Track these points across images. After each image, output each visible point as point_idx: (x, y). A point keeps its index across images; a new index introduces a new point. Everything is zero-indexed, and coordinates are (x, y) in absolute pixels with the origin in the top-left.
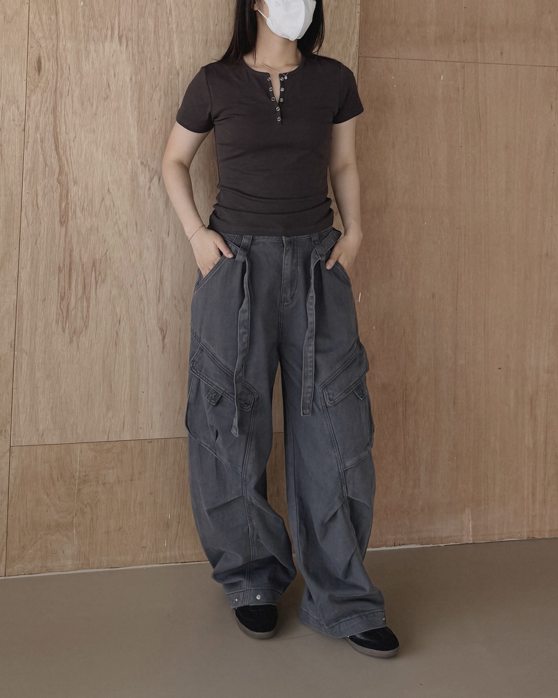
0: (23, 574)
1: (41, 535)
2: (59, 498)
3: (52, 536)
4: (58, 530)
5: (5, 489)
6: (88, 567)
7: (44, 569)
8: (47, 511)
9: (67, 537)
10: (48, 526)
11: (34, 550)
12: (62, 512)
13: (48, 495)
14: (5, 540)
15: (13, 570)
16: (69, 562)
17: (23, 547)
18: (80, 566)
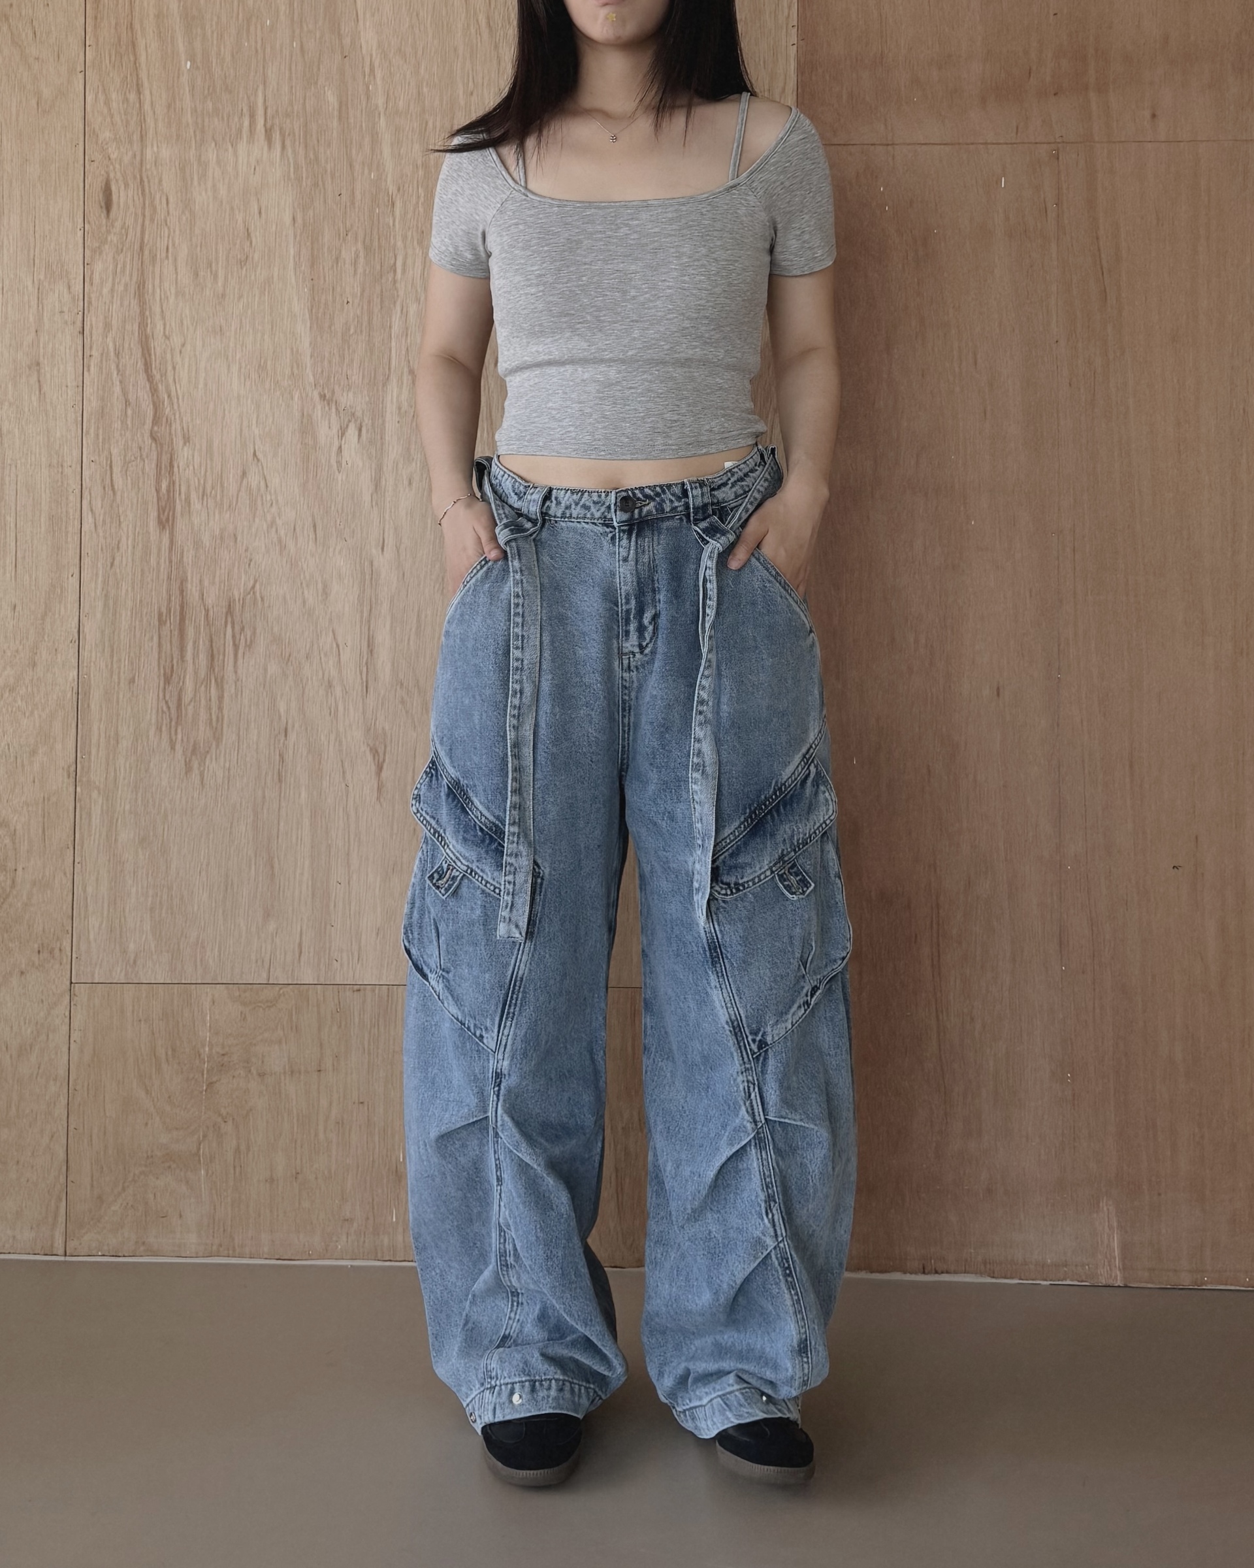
0: (100, 1254)
1: (134, 1175)
2: (169, 1097)
3: (157, 1178)
4: (169, 1167)
5: (62, 1072)
6: (231, 1252)
7: (142, 1248)
8: (147, 1124)
9: (187, 1182)
10: (148, 1156)
11: (122, 1204)
12: (177, 1129)
13: (147, 1092)
14: (62, 1179)
15: (80, 1244)
16: (192, 1238)
17: (100, 1197)
18: (215, 1248)
